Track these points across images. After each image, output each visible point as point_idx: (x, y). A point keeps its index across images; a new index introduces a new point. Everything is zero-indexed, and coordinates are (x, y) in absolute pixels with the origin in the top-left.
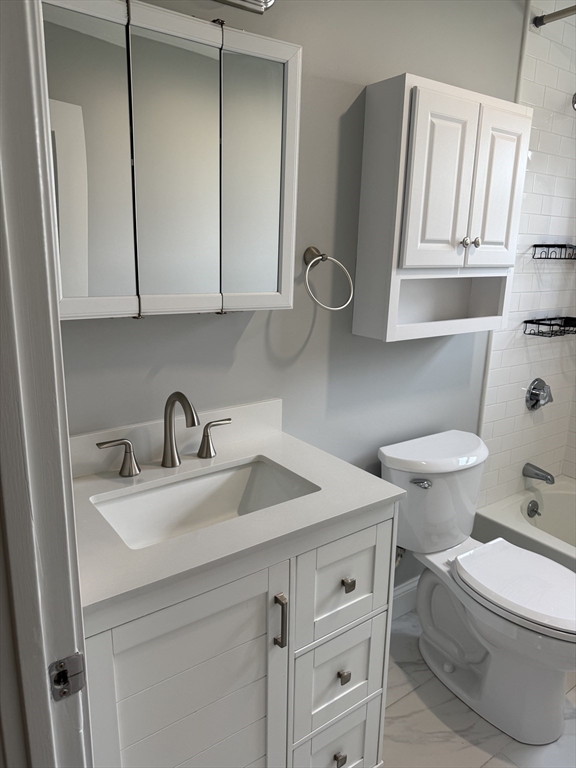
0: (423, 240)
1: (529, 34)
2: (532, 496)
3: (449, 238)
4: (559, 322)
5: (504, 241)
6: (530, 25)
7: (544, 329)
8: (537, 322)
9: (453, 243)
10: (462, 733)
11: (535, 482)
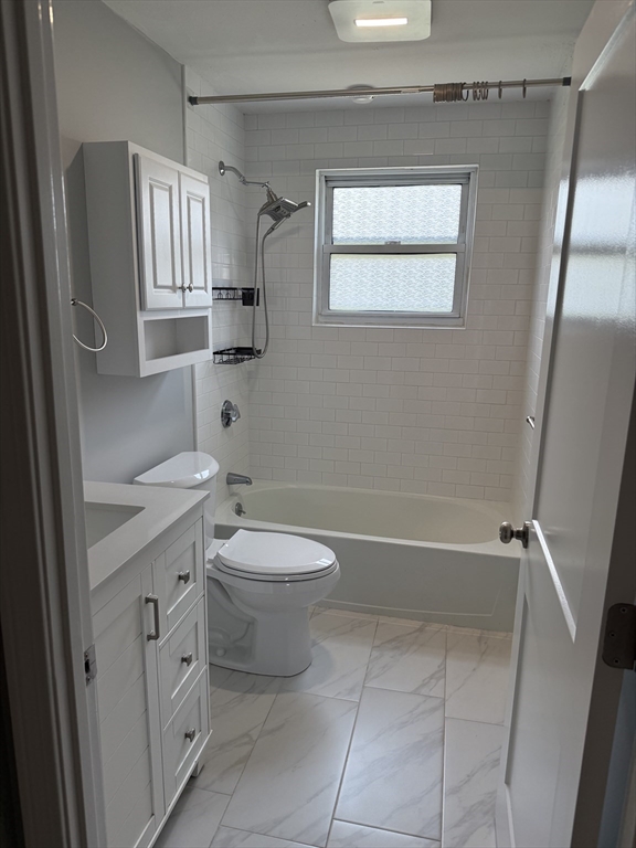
0: (156, 286)
1: (187, 110)
2: (236, 500)
3: (170, 284)
4: (233, 352)
5: (203, 285)
6: (187, 104)
7: (225, 358)
8: (221, 353)
9: (173, 288)
10: (250, 691)
11: (236, 487)
